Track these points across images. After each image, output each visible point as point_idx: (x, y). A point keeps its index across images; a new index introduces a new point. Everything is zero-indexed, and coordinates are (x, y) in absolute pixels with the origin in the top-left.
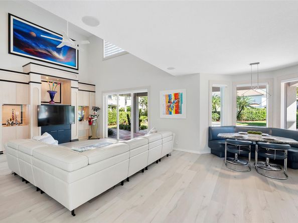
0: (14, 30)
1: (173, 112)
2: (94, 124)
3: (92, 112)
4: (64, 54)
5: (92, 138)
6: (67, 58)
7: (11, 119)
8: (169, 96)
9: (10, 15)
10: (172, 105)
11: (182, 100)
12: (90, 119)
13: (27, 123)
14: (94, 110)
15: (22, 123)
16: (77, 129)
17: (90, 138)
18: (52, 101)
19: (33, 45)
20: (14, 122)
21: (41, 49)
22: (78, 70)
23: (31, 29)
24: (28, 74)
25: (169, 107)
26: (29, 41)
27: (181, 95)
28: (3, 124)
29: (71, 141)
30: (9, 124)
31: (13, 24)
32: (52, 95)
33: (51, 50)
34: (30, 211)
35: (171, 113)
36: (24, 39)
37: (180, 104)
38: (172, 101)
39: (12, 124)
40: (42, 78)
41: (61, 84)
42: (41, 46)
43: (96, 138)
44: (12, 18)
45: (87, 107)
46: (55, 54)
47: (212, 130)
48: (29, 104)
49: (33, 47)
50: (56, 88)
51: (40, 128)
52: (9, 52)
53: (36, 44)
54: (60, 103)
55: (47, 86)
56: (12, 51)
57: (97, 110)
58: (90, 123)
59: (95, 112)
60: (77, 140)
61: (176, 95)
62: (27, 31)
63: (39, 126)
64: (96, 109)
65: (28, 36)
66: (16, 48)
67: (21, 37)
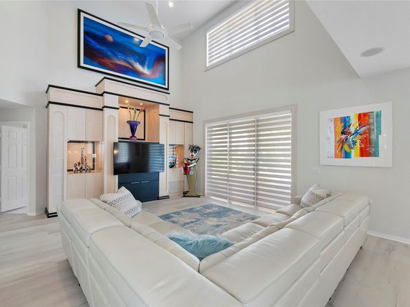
0: (85, 33)
1: (355, 152)
2: (191, 173)
3: (188, 154)
4: (148, 68)
5: (188, 194)
6: (153, 73)
7: (79, 163)
8: (345, 121)
9: (79, 11)
10: (350, 138)
12: (186, 165)
13: (101, 170)
14: (192, 151)
15: (94, 169)
16: (168, 180)
17: (185, 194)
18: (133, 136)
19: (109, 53)
20: (84, 168)
21: (119, 59)
22: (168, 89)
23: (107, 31)
24: (102, 95)
25: (342, 142)
26: (104, 49)
28: (68, 171)
29: (158, 198)
30: (76, 171)
31: (84, 25)
32: (133, 127)
33: (132, 61)
35: (347, 155)
36: (98, 46)
38: (352, 129)
39: (81, 170)
40: (120, 102)
41: (144, 111)
42: (120, 55)
43: (194, 195)
44: (83, 15)
45: (181, 146)
46: (138, 67)
48: (103, 140)
49: (108, 57)
50: (139, 118)
51: (117, 176)
52: (79, 66)
53: (114, 54)
54: (144, 140)
55: (126, 115)
56: (82, 64)
57: (196, 151)
58: (186, 171)
59: (193, 153)
60: (167, 197)
62: (101, 35)
63: (115, 174)
64: (195, 149)
65: (102, 40)
66: (87, 60)
67: (93, 43)
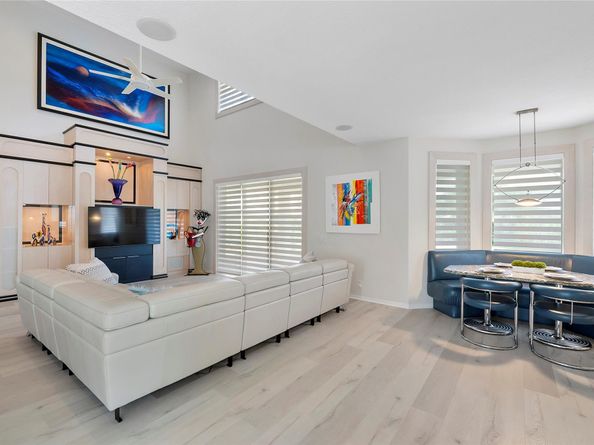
0: (49, 64)
1: (353, 219)
2: (198, 245)
3: (194, 222)
4: (140, 110)
5: (193, 272)
6: (148, 116)
7: (39, 234)
8: (345, 187)
9: (40, 36)
10: (350, 205)
11: (370, 196)
12: (191, 235)
13: (71, 241)
14: (199, 217)
15: (60, 241)
16: (165, 253)
17: (190, 272)
18: (117, 198)
19: (84, 91)
20: (46, 239)
21: (98, 99)
22: (168, 138)
23: (79, 61)
24: (72, 147)
25: (343, 209)
26: (76, 85)
27: (370, 184)
28: (24, 243)
29: (152, 278)
30: (35, 243)
31: (47, 53)
32: (117, 187)
33: (116, 101)
34: (41, 407)
35: (347, 223)
36: (67, 82)
37: (367, 204)
38: (351, 197)
39: (42, 242)
40: (97, 154)
41: (134, 166)
42: (99, 94)
43: (202, 272)
44: (45, 41)
45: (187, 211)
46: (126, 108)
47: (434, 258)
48: (73, 204)
49: (81, 95)
50: (126, 174)
51: (93, 250)
52: (39, 107)
53: (90, 91)
54: (134, 203)
55: (108, 171)
56: (44, 105)
57: (204, 218)
58: (191, 242)
59: (201, 221)
60: (164, 276)
61: (359, 184)
62: (72, 66)
63: (90, 246)
64: (203, 215)
65: (74, 74)
66: (52, 99)
67: (61, 77)
